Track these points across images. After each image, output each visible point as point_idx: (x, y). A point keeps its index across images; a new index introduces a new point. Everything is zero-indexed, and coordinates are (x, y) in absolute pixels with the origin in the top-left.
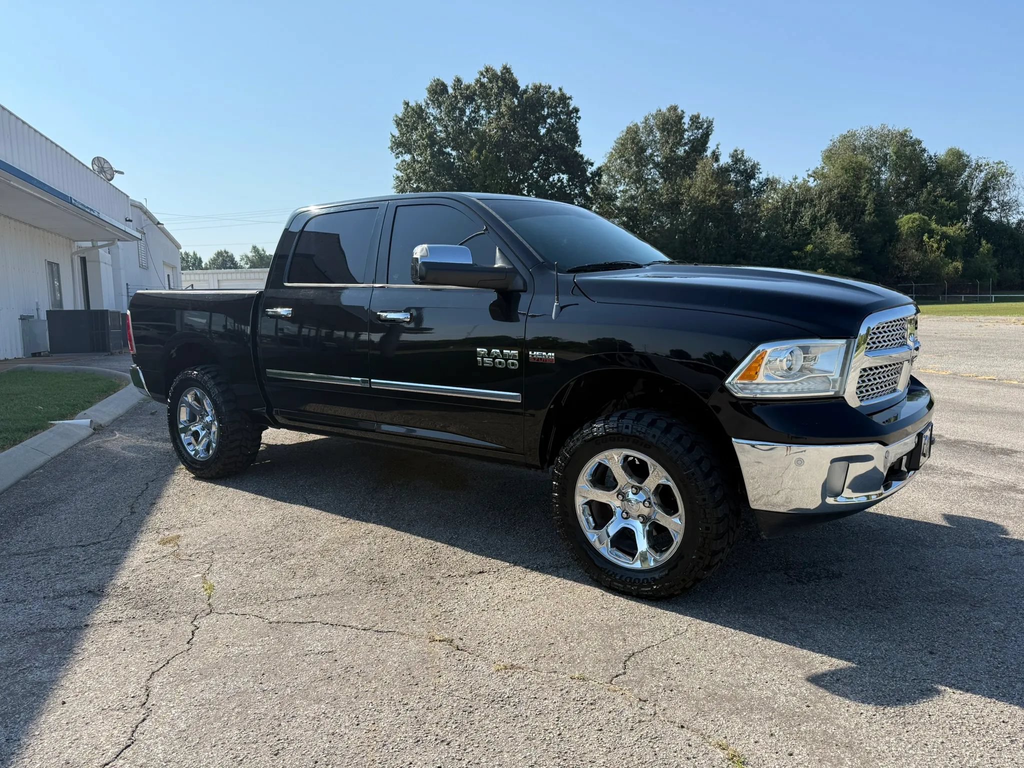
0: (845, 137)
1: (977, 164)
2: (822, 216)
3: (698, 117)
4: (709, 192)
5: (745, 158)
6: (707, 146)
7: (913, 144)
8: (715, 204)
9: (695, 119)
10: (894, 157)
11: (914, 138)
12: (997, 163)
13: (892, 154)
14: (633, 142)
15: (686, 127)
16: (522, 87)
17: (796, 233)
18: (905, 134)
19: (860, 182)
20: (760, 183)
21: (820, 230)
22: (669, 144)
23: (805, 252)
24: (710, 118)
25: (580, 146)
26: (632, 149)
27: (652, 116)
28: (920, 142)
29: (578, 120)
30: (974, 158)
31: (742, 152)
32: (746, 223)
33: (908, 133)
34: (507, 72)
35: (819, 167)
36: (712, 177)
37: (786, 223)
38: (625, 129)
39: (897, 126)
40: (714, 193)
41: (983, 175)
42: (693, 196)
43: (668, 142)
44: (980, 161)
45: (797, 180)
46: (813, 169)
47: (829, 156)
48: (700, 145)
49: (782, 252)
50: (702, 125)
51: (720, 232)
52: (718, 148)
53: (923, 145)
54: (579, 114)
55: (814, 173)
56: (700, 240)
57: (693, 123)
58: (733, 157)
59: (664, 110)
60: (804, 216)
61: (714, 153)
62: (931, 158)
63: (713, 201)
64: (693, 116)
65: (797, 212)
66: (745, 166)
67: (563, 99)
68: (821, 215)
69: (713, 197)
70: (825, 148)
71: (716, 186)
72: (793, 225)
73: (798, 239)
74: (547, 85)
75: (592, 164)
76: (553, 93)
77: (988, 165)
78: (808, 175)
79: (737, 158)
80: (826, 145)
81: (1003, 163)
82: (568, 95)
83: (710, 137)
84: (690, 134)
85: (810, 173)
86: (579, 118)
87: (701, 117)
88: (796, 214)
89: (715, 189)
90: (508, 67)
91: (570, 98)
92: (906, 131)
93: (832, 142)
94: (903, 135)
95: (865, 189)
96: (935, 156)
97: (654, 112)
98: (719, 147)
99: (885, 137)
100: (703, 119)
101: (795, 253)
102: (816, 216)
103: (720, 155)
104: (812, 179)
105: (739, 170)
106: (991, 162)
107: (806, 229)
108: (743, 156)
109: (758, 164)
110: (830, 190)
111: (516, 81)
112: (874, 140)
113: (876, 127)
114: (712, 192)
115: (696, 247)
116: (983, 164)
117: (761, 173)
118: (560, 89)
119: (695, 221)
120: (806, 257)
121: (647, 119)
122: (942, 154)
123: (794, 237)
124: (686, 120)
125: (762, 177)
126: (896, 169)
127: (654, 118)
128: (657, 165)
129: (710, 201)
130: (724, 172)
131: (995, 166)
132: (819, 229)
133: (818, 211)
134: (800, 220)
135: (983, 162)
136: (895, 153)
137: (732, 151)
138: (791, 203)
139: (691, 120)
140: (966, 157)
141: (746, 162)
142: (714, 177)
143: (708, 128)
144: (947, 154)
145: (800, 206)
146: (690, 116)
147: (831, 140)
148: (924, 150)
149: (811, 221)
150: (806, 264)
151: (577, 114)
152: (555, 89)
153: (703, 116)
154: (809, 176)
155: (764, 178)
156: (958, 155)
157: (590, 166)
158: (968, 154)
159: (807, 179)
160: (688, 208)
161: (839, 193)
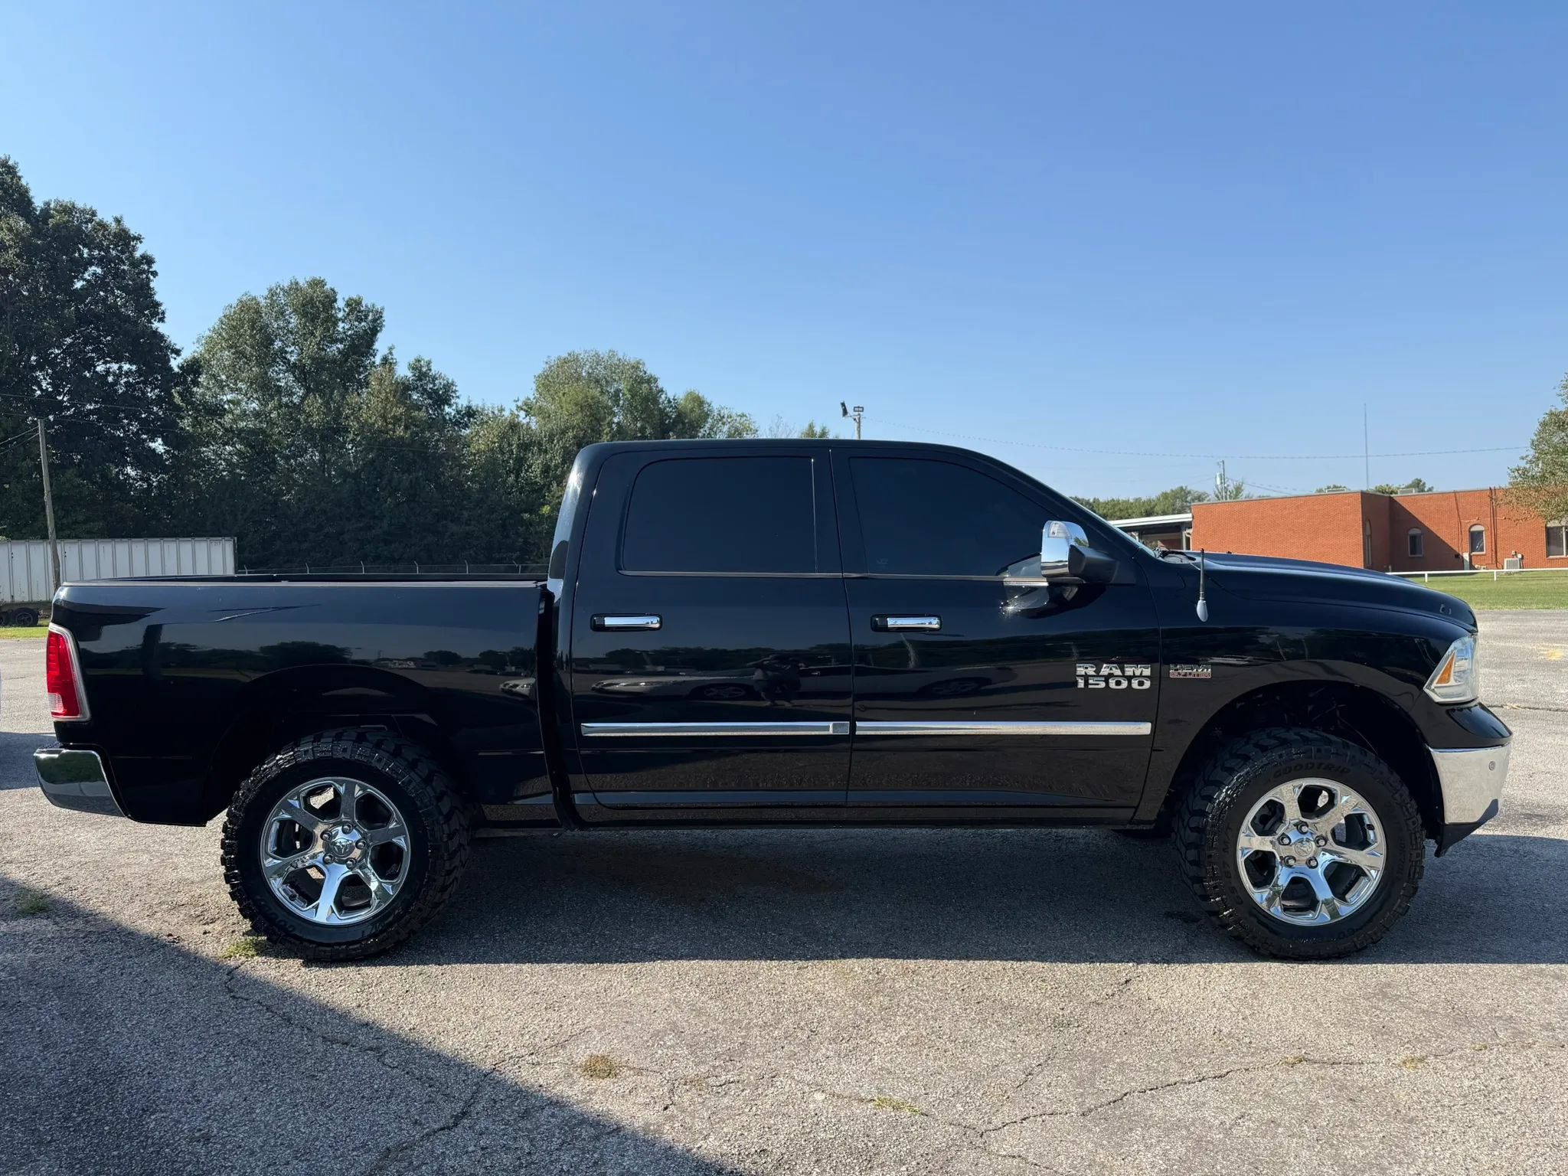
0: (566, 361)
1: (719, 415)
2: (557, 466)
3: (358, 303)
4: (392, 418)
5: (433, 373)
6: (374, 347)
7: (649, 381)
8: (402, 438)
9: (354, 305)
10: (629, 396)
11: (648, 372)
12: (739, 416)
13: (626, 392)
14: (253, 328)
15: (340, 315)
16: (38, 203)
17: (522, 487)
18: (638, 368)
19: (600, 425)
20: (458, 412)
21: (558, 486)
22: (315, 337)
23: (539, 515)
24: (378, 307)
25: (162, 320)
26: (252, 336)
27: (282, 289)
28: (656, 380)
29: (152, 277)
30: (715, 406)
31: (429, 363)
32: (452, 469)
33: (641, 366)
34: (9, 173)
35: (532, 397)
36: (394, 396)
37: (508, 473)
38: (234, 302)
39: (629, 353)
40: (400, 420)
41: (725, 429)
42: (366, 421)
43: (312, 334)
44: (722, 412)
45: (503, 413)
46: (522, 399)
47: (546, 383)
48: (364, 342)
49: (507, 514)
50: (366, 316)
51: (414, 481)
52: (391, 353)
53: (660, 384)
54: (154, 267)
55: (526, 404)
56: (383, 489)
57: (351, 311)
58: (413, 369)
59: (302, 283)
60: (532, 464)
61: (385, 360)
62: (669, 402)
63: (400, 432)
64: (351, 299)
65: (522, 458)
66: (435, 385)
67: (125, 239)
68: (555, 465)
69: (400, 426)
70: (539, 371)
71: (402, 410)
72: (517, 476)
73: (527, 496)
74: (88, 207)
75: (178, 352)
76: (102, 226)
77: (731, 417)
78: (517, 406)
79: (421, 373)
80: (540, 368)
81: (745, 416)
82: (133, 232)
83: (379, 335)
84: (347, 327)
85: (520, 404)
86: (155, 274)
87: (364, 303)
88: (520, 461)
89: (401, 414)
90: (10, 163)
91: (138, 239)
92: (638, 363)
93: (548, 366)
94: (636, 367)
95: (607, 434)
96: (674, 400)
97: (286, 284)
98: (393, 351)
99: (617, 368)
100: (366, 306)
101: (526, 516)
102: (549, 466)
103: (396, 363)
104: (522, 414)
105: (425, 390)
106: (734, 415)
107: (536, 483)
108: (430, 370)
109: (452, 384)
110: (564, 432)
111: (27, 191)
112: (601, 371)
113: (603, 351)
114: (397, 420)
115: (378, 500)
116: (726, 416)
117: (458, 397)
118: (118, 221)
119: (373, 461)
120: (540, 523)
121: (273, 293)
122: (681, 397)
123: (521, 494)
124: (340, 303)
125: (461, 402)
126: (630, 409)
127: (286, 292)
128: (292, 368)
129: (394, 432)
130: (404, 389)
131: (738, 419)
132: (555, 485)
133: (551, 459)
134: (527, 471)
135: (725, 412)
136: (629, 390)
137: (412, 361)
138: (512, 445)
139: (348, 305)
140: (707, 405)
141: (434, 379)
142: (397, 397)
143: (375, 320)
144: (686, 399)
145: (525, 450)
146: (346, 298)
147: (547, 363)
148: (662, 391)
149: (542, 472)
150: (541, 532)
151: (151, 267)
152: (106, 216)
153: (367, 302)
154: (519, 408)
155: (465, 405)
156: (699, 402)
157: (174, 355)
158: (709, 401)
159: (516, 412)
160: (358, 439)
161: (575, 437)
